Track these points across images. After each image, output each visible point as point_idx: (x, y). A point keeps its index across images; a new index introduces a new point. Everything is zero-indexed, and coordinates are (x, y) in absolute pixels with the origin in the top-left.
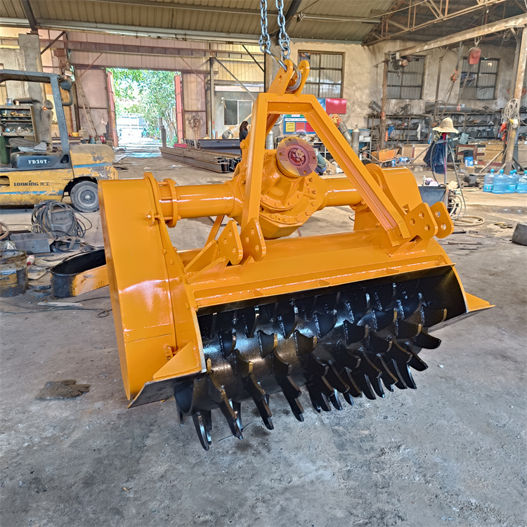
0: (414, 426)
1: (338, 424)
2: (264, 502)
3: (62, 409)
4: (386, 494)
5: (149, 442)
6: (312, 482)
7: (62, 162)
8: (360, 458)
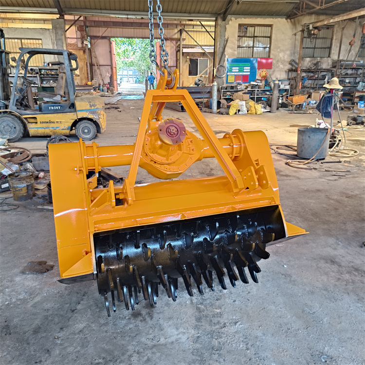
0: (252, 308)
1: (201, 304)
2: (138, 353)
3: (33, 280)
4: (217, 355)
5: (79, 307)
6: (172, 342)
7: (70, 108)
8: (208, 328)
